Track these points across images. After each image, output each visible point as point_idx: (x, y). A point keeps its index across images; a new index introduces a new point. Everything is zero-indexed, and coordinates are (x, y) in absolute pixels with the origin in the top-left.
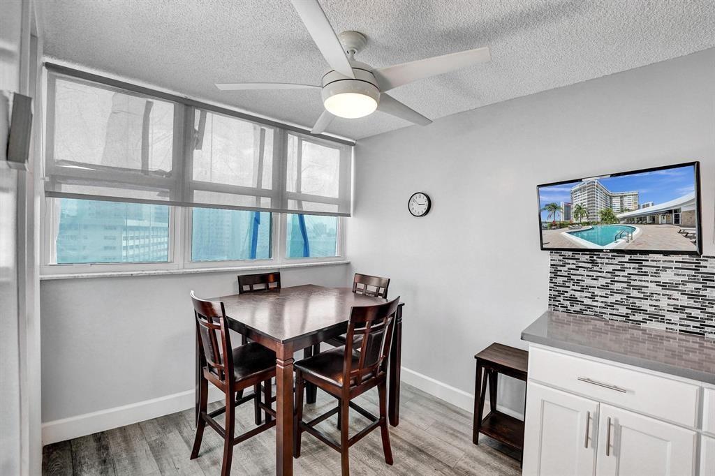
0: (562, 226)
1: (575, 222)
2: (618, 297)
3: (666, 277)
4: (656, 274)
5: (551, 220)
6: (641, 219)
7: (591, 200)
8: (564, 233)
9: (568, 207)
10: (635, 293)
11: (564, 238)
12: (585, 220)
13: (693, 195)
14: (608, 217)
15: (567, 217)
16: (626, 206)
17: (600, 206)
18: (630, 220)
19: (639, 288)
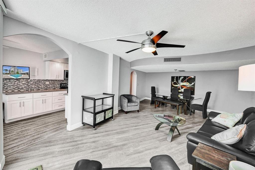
0: (8, 74)
1: (11, 73)
2: (16, 87)
3: (23, 83)
4: (22, 82)
5: (6, 73)
6: (23, 74)
7: (15, 70)
8: (9, 75)
9: (10, 70)
10: (19, 86)
11: (9, 76)
12: (13, 73)
13: (29, 71)
14: (18, 73)
15: (10, 72)
16: (21, 71)
17: (16, 71)
18: (21, 74)
19: (19, 85)
